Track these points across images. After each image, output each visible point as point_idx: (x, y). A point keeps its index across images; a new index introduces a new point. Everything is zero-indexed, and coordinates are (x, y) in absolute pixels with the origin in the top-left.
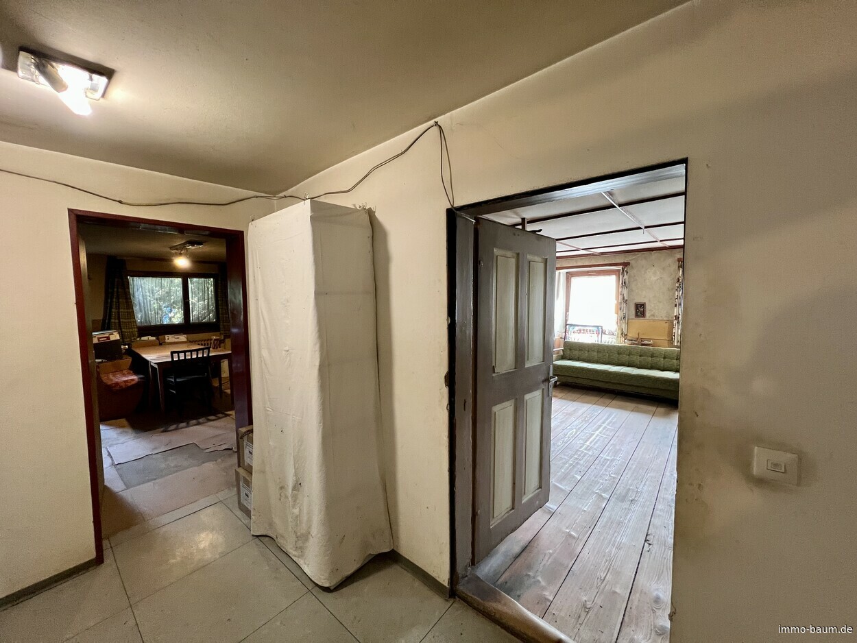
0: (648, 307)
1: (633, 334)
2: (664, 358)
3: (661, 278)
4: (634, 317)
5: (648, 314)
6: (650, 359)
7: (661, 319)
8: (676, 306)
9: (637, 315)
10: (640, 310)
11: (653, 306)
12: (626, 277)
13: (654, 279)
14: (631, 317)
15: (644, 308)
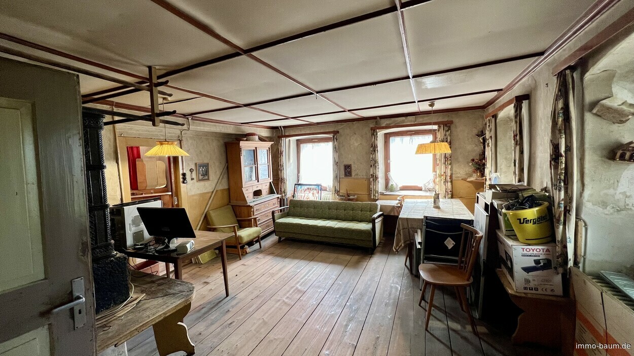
0: (353, 168)
1: (343, 192)
2: (361, 211)
3: (361, 144)
4: (344, 177)
5: (353, 174)
6: (351, 212)
7: (362, 177)
8: (371, 166)
9: (346, 175)
10: (348, 170)
11: (356, 166)
12: (336, 143)
13: (356, 144)
14: (342, 177)
15: (351, 169)
